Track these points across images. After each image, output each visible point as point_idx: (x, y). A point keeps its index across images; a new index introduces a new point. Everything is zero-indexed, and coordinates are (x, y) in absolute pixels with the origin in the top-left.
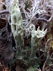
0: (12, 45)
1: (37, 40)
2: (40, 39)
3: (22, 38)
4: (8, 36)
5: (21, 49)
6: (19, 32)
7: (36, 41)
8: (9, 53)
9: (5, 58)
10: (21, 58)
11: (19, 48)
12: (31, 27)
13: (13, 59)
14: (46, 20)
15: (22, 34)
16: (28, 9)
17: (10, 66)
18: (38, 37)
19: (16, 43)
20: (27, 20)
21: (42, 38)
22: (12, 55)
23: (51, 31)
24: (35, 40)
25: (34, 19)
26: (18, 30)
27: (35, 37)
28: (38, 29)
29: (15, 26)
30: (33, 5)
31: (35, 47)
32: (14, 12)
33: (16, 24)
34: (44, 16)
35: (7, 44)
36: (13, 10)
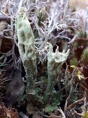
0: (21, 75)
1: (56, 66)
2: (59, 64)
3: (34, 64)
4: (16, 63)
5: (34, 79)
6: (30, 55)
7: (55, 68)
8: (17, 86)
9: (12, 93)
10: (33, 93)
11: (31, 78)
12: (46, 48)
13: (23, 94)
14: (67, 38)
15: (34, 58)
16: (42, 22)
17: (18, 104)
18: (57, 61)
19: (26, 71)
20: (41, 39)
21: (62, 63)
22: (22, 89)
23: (75, 55)
24: (53, 65)
25: (51, 37)
26: (28, 52)
27: (53, 62)
28: (56, 50)
29: (24, 46)
30: (49, 19)
31: (53, 75)
32: (20, 26)
33: (25, 43)
34: (65, 33)
35: (14, 74)
36: (20, 22)
